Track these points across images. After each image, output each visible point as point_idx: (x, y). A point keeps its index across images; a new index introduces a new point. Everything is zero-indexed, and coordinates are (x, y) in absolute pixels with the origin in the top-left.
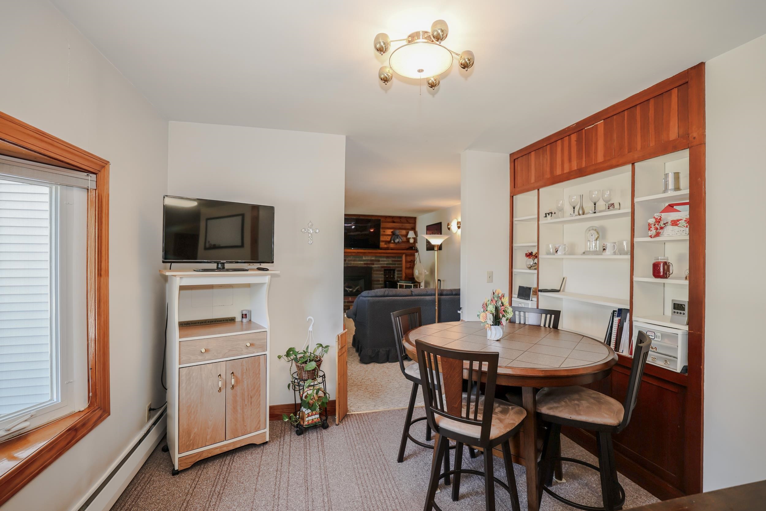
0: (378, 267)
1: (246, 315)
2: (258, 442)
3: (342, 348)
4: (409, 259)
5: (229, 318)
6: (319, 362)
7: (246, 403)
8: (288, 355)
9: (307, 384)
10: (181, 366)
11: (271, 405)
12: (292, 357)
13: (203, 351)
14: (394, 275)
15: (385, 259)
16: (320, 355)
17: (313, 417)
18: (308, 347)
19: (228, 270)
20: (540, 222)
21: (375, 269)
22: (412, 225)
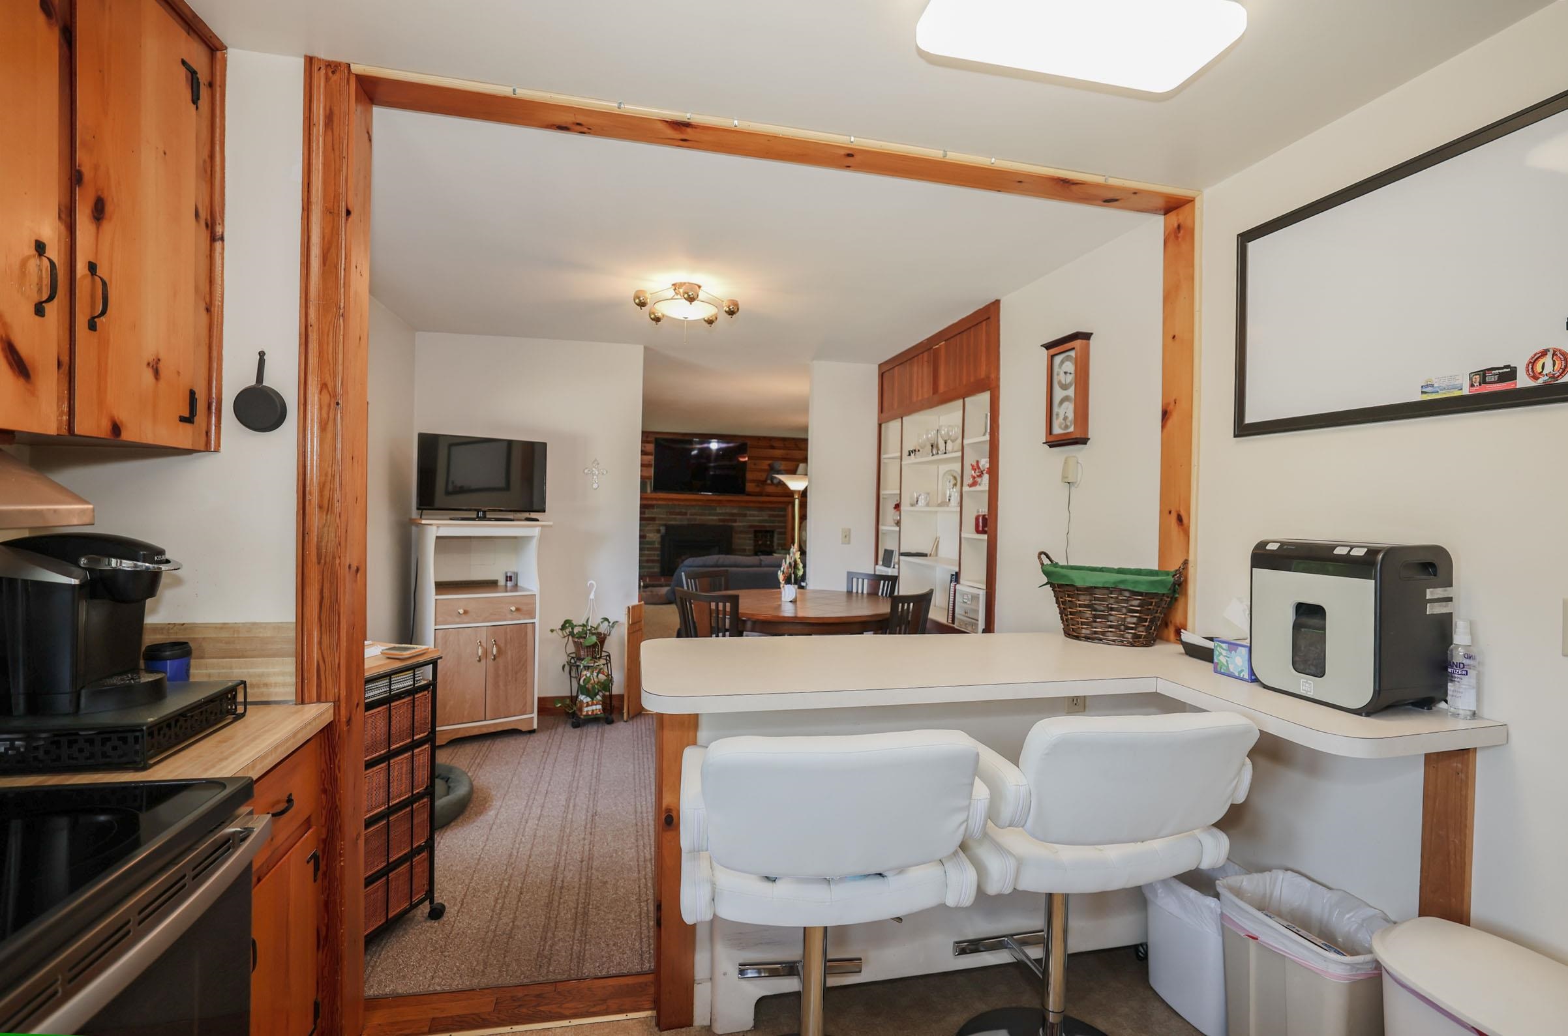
0: (744, 526)
1: (511, 577)
2: (524, 728)
3: (633, 623)
5: (490, 581)
6: (602, 638)
7: (510, 678)
8: (563, 628)
9: (584, 663)
10: (437, 627)
11: (541, 696)
12: (567, 631)
13: (461, 611)
14: (772, 542)
15: (756, 513)
16: (606, 633)
17: (594, 707)
18: (588, 620)
19: (490, 520)
20: (903, 463)
22: (804, 453)
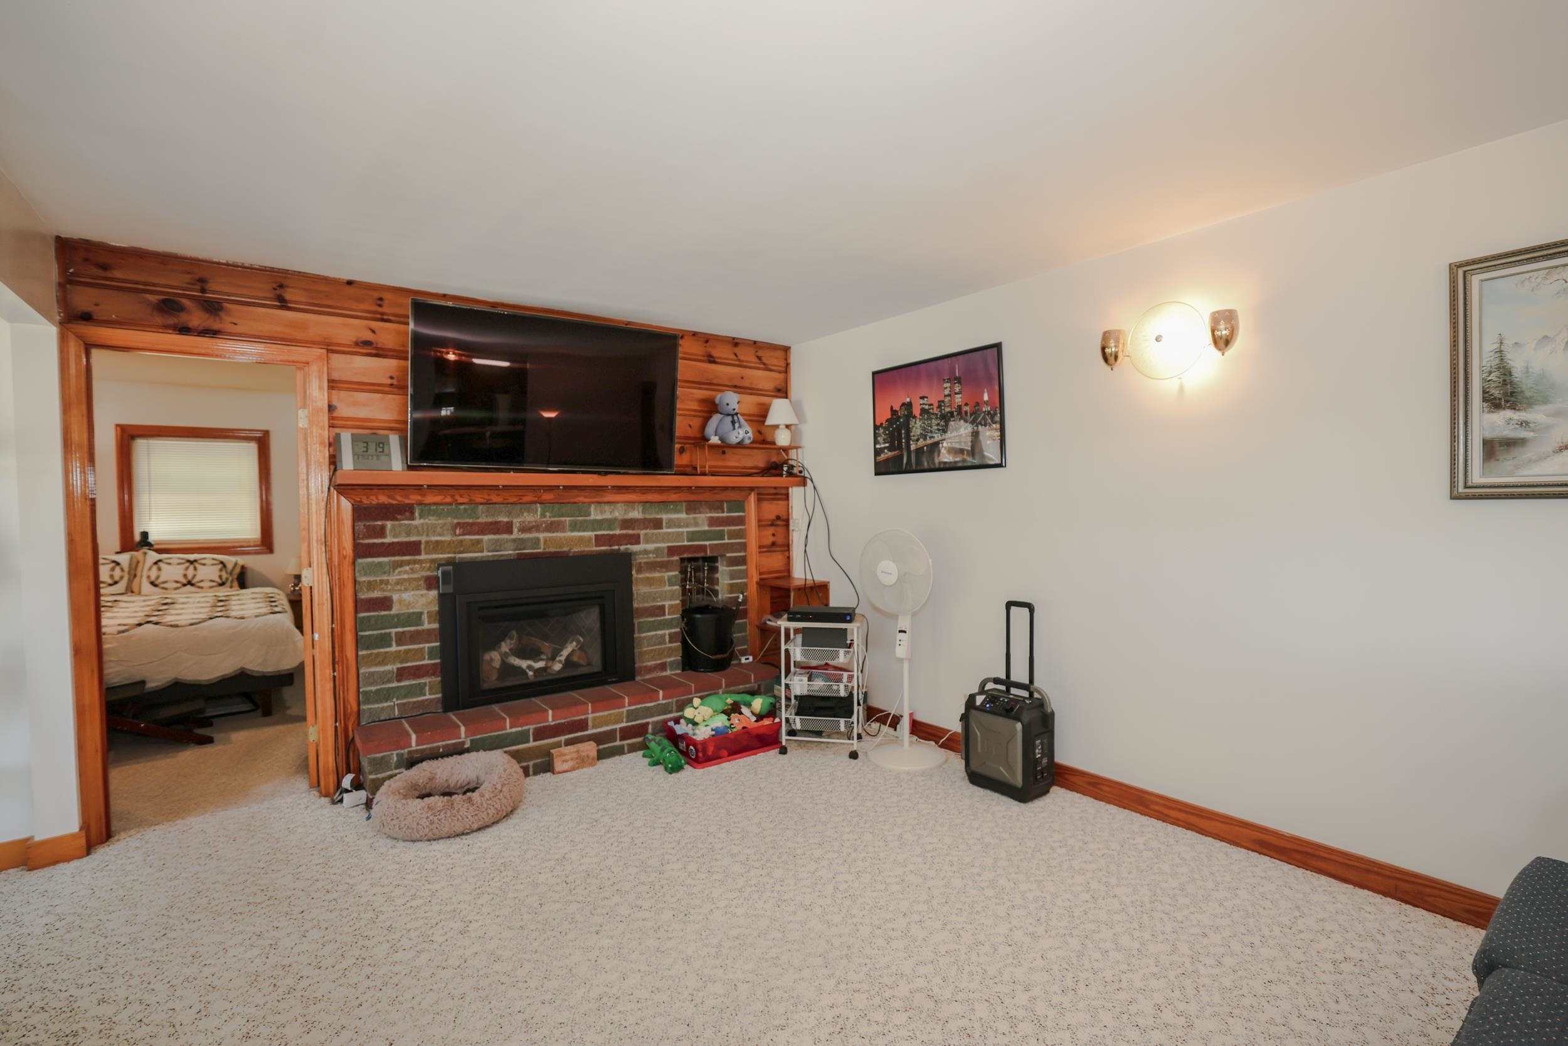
0: (657, 551)
4: (771, 509)
14: (713, 581)
15: (683, 516)
21: (642, 559)
22: (777, 378)
